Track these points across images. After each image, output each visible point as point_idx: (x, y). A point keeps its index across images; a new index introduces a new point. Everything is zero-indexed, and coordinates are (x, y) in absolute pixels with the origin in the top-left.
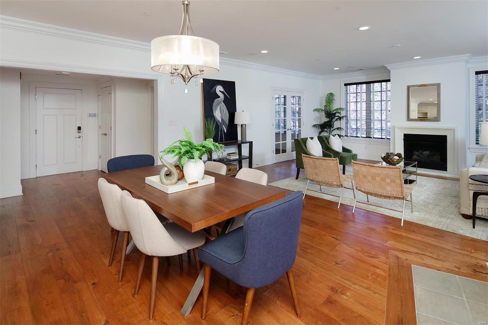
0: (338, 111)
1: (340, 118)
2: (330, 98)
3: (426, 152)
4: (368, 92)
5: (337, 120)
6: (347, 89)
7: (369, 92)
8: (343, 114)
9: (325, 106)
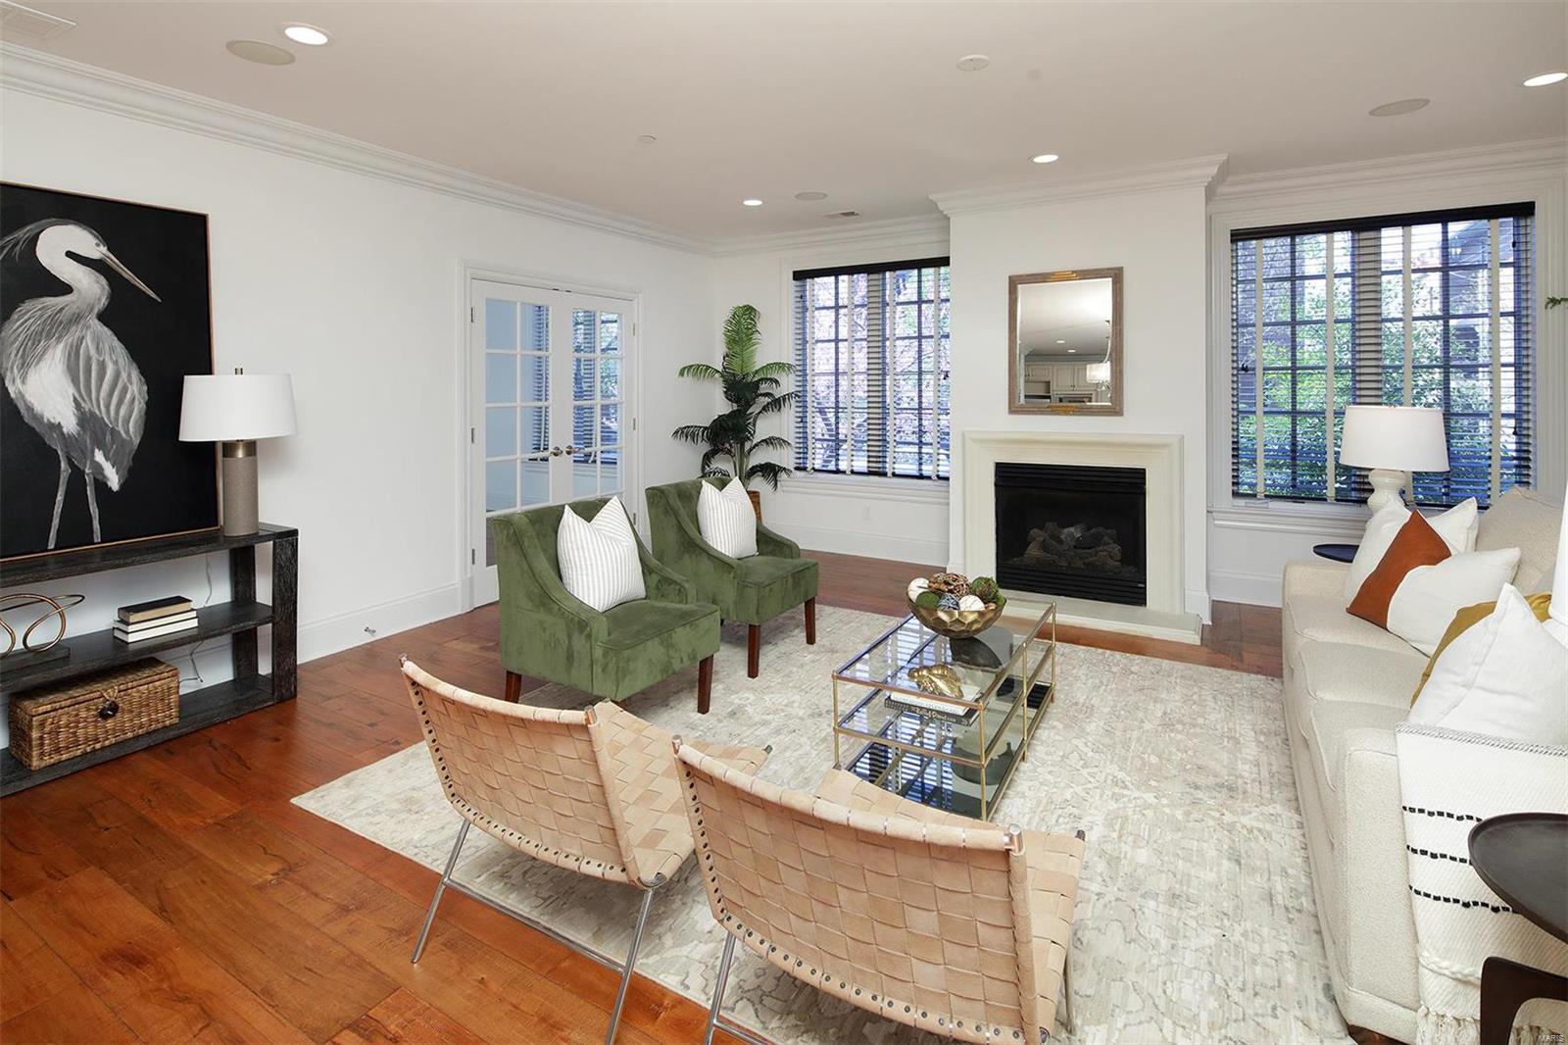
0: (769, 376)
1: (777, 404)
2: (743, 326)
3: (1072, 529)
4: (874, 305)
5: (765, 409)
6: (804, 291)
7: (878, 306)
8: (787, 384)
9: (727, 355)
